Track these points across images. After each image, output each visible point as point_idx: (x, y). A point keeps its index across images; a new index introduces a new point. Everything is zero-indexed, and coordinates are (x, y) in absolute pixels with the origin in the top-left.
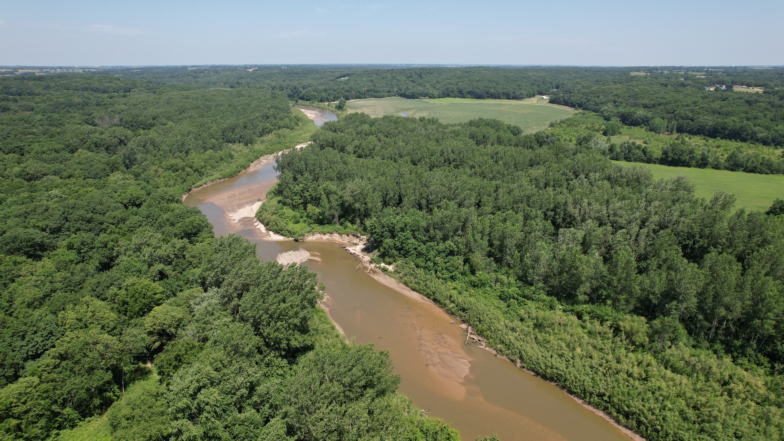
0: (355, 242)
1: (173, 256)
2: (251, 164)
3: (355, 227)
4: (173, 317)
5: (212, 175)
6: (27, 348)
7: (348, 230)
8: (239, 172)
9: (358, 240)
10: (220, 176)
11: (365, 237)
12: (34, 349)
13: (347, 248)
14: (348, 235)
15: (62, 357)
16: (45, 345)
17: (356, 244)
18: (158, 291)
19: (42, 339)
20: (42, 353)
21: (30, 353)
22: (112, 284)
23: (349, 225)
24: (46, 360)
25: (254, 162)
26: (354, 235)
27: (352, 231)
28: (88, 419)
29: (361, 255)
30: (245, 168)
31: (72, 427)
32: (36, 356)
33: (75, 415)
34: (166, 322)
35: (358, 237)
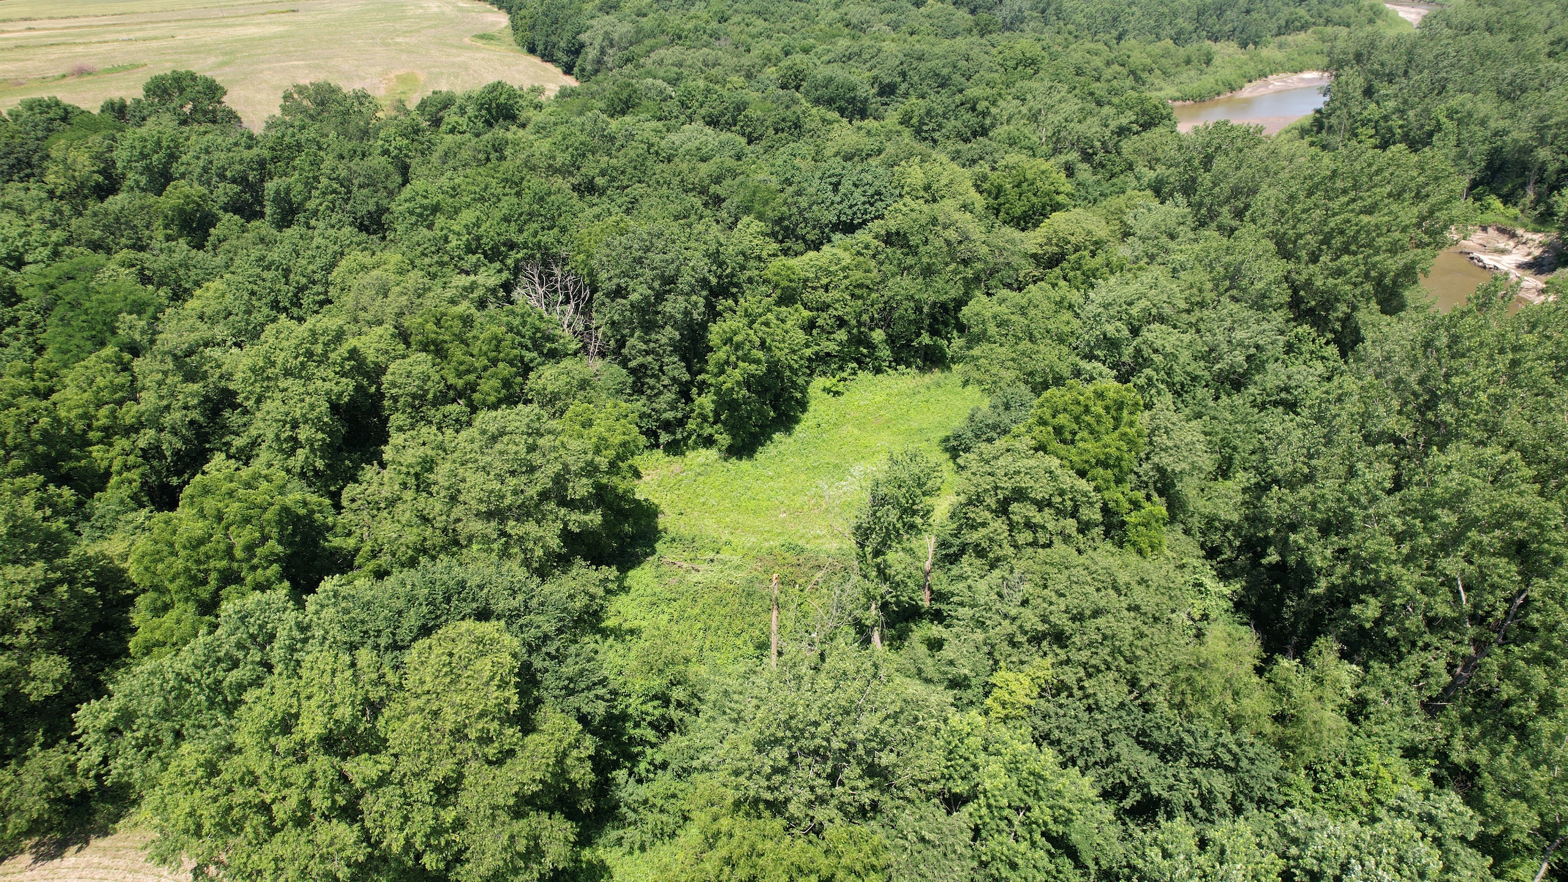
0: (1501, 246)
3: (1514, 211)
6: (840, 207)
7: (1489, 216)
8: (1218, 94)
9: (1512, 243)
11: (1539, 237)
12: (849, 212)
13: (1475, 255)
14: (1484, 229)
15: (889, 239)
16: (865, 212)
17: (1503, 252)
18: (1062, 189)
19: (863, 199)
20: (860, 226)
21: (843, 218)
22: (981, 158)
23: (1497, 204)
24: (862, 236)
25: (1254, 83)
26: (1502, 231)
27: (1502, 219)
28: (902, 368)
29: (1515, 274)
30: (1232, 89)
31: (878, 371)
32: (849, 228)
33: (885, 353)
35: (1513, 236)
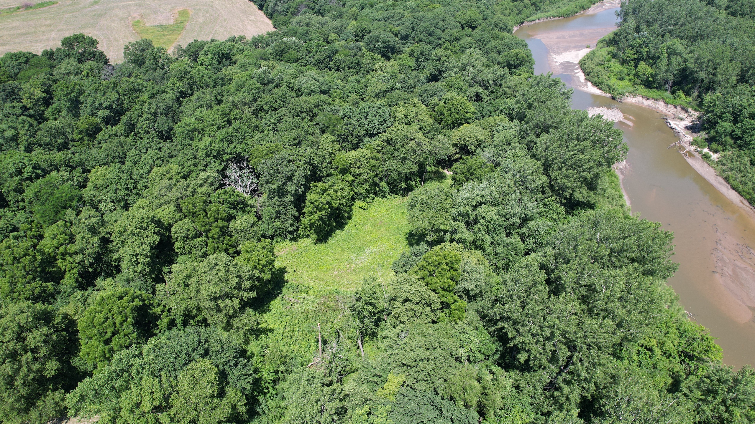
0: (681, 116)
1: (491, 82)
2: (592, 6)
3: (689, 99)
4: (476, 137)
5: (548, 11)
6: (368, 127)
7: (678, 101)
8: (577, 13)
9: (686, 115)
10: (556, 14)
11: (697, 114)
12: (372, 129)
13: (669, 121)
14: (675, 107)
15: (389, 142)
16: (379, 129)
17: (681, 119)
18: (470, 111)
19: (378, 123)
20: (376, 134)
21: (369, 132)
22: (435, 94)
23: (682, 95)
24: (378, 141)
26: (683, 109)
27: (683, 103)
28: (394, 195)
29: (682, 132)
30: (584, 9)
31: (384, 197)
32: (372, 135)
33: (387, 189)
34: (469, 140)
35: (687, 111)
